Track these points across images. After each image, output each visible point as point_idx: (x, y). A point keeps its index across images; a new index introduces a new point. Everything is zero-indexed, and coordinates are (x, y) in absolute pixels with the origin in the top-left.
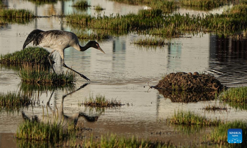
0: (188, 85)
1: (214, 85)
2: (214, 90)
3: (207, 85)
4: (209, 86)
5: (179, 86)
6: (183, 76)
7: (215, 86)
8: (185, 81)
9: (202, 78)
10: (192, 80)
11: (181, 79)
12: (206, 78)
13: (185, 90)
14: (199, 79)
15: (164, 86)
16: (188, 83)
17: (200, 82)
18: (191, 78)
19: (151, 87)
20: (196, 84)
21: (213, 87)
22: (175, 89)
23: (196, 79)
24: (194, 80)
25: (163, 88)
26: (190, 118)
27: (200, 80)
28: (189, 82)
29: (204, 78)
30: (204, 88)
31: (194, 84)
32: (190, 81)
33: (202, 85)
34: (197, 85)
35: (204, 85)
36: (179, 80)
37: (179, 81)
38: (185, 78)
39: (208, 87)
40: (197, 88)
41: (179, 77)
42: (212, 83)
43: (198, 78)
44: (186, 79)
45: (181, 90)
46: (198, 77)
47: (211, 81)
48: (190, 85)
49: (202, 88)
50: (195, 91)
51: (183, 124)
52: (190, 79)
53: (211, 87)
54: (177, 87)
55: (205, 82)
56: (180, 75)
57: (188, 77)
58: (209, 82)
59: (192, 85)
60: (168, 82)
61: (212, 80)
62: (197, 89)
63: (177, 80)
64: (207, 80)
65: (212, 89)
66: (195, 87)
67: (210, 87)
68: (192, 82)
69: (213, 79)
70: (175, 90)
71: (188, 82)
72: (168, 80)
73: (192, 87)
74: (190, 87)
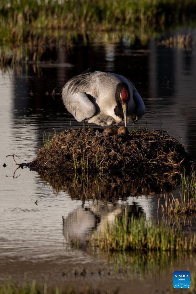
0: (110, 157)
1: (172, 155)
2: (171, 168)
3: (156, 157)
4: (160, 158)
5: (89, 161)
6: (97, 138)
7: (174, 158)
8: (103, 149)
9: (143, 139)
10: (119, 147)
11: (94, 144)
12: (152, 139)
13: (105, 171)
14: (136, 142)
15: (52, 162)
16: (111, 154)
17: (139, 151)
18: (116, 141)
19: (22, 166)
20: (128, 155)
21: (170, 162)
22: (80, 168)
23: (129, 144)
24: (124, 144)
25: (49, 166)
26: (145, 235)
27: (139, 146)
28: (113, 152)
29: (147, 139)
30: (149, 164)
31: (124, 155)
32: (115, 148)
33: (143, 156)
34: (132, 158)
35: (148, 157)
36: (87, 146)
37: (88, 148)
38: (102, 142)
39: (157, 161)
40: (131, 164)
41: (87, 139)
42: (166, 151)
43: (132, 142)
44: (105, 142)
45: (93, 171)
46: (132, 139)
47: (164, 148)
48: (115, 157)
49: (143, 164)
50: (127, 172)
51: (130, 249)
52: (115, 143)
53: (166, 161)
54: (84, 162)
55: (150, 151)
56: (89, 136)
57: (110, 139)
58: (159, 150)
59: (119, 157)
60: (62, 152)
61: (166, 144)
62: (133, 168)
63: (82, 147)
64: (154, 146)
65: (167, 166)
66: (127, 162)
67: (162, 161)
68: (118, 151)
69: (168, 141)
70: (79, 171)
71: (110, 151)
72: (62, 147)
73: (121, 162)
74: (117, 162)
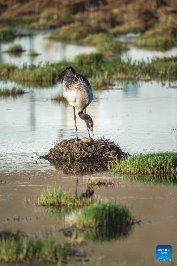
0: (81, 154)
1: (112, 152)
2: (112, 159)
3: (104, 153)
4: (106, 154)
5: (71, 155)
6: (75, 144)
7: (113, 154)
8: (78, 149)
9: (98, 145)
10: (86, 149)
11: (74, 147)
12: (103, 145)
13: (78, 161)
14: (95, 146)
15: (54, 156)
16: (82, 152)
17: (96, 150)
18: (85, 145)
19: (40, 158)
20: (91, 153)
21: (111, 156)
22: (66, 159)
23: (91, 147)
24: (89, 147)
25: (53, 158)
26: (60, 198)
27: (96, 148)
28: (83, 151)
29: (101, 145)
30: (101, 157)
31: (89, 152)
32: (84, 149)
33: (98, 153)
34: (92, 154)
35: (101, 153)
36: (71, 148)
37: (72, 149)
38: (78, 146)
39: (105, 155)
40: (92, 157)
41: (71, 145)
42: (110, 150)
43: (93, 146)
44: (79, 146)
45: (73, 161)
46: (92, 144)
47: (109, 149)
48: (84, 153)
49: (98, 157)
50: (89, 161)
51: (52, 205)
52: (84, 147)
53: (109, 155)
54: (68, 156)
55: (102, 150)
56: (73, 143)
57: (82, 145)
58: (106, 150)
59: (86, 154)
60: (60, 151)
61: (110, 147)
62: (93, 159)
63: (69, 148)
64: (104, 148)
65: (110, 158)
66: (90, 156)
67: (107, 155)
68: (86, 151)
69: (111, 146)
70: (66, 160)
71: (82, 150)
72: (60, 148)
73: (86, 156)
74: (84, 156)
